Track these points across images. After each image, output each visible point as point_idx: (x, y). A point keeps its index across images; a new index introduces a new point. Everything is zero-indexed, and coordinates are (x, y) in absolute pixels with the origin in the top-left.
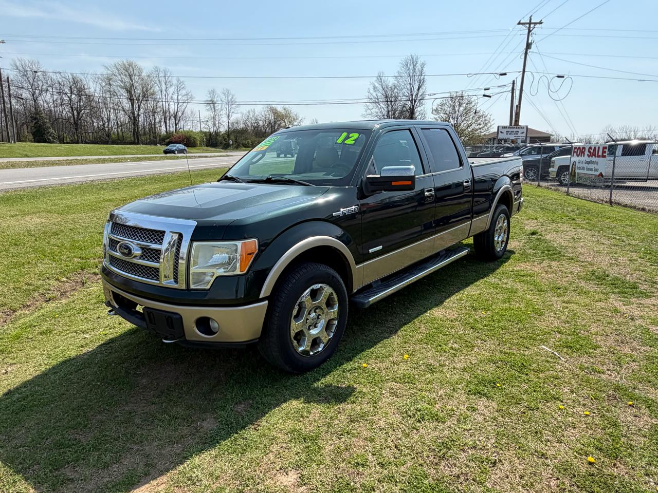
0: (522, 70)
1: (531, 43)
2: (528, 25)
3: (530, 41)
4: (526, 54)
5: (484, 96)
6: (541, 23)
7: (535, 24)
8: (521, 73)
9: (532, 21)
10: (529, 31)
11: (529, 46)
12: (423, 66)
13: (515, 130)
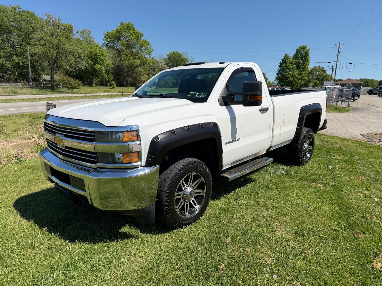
0: (336, 61)
1: (340, 52)
2: (338, 46)
3: (339, 51)
4: (338, 55)
6: (343, 45)
9: (340, 44)
10: (339, 48)
11: (339, 52)
12: (308, 50)
13: (330, 82)
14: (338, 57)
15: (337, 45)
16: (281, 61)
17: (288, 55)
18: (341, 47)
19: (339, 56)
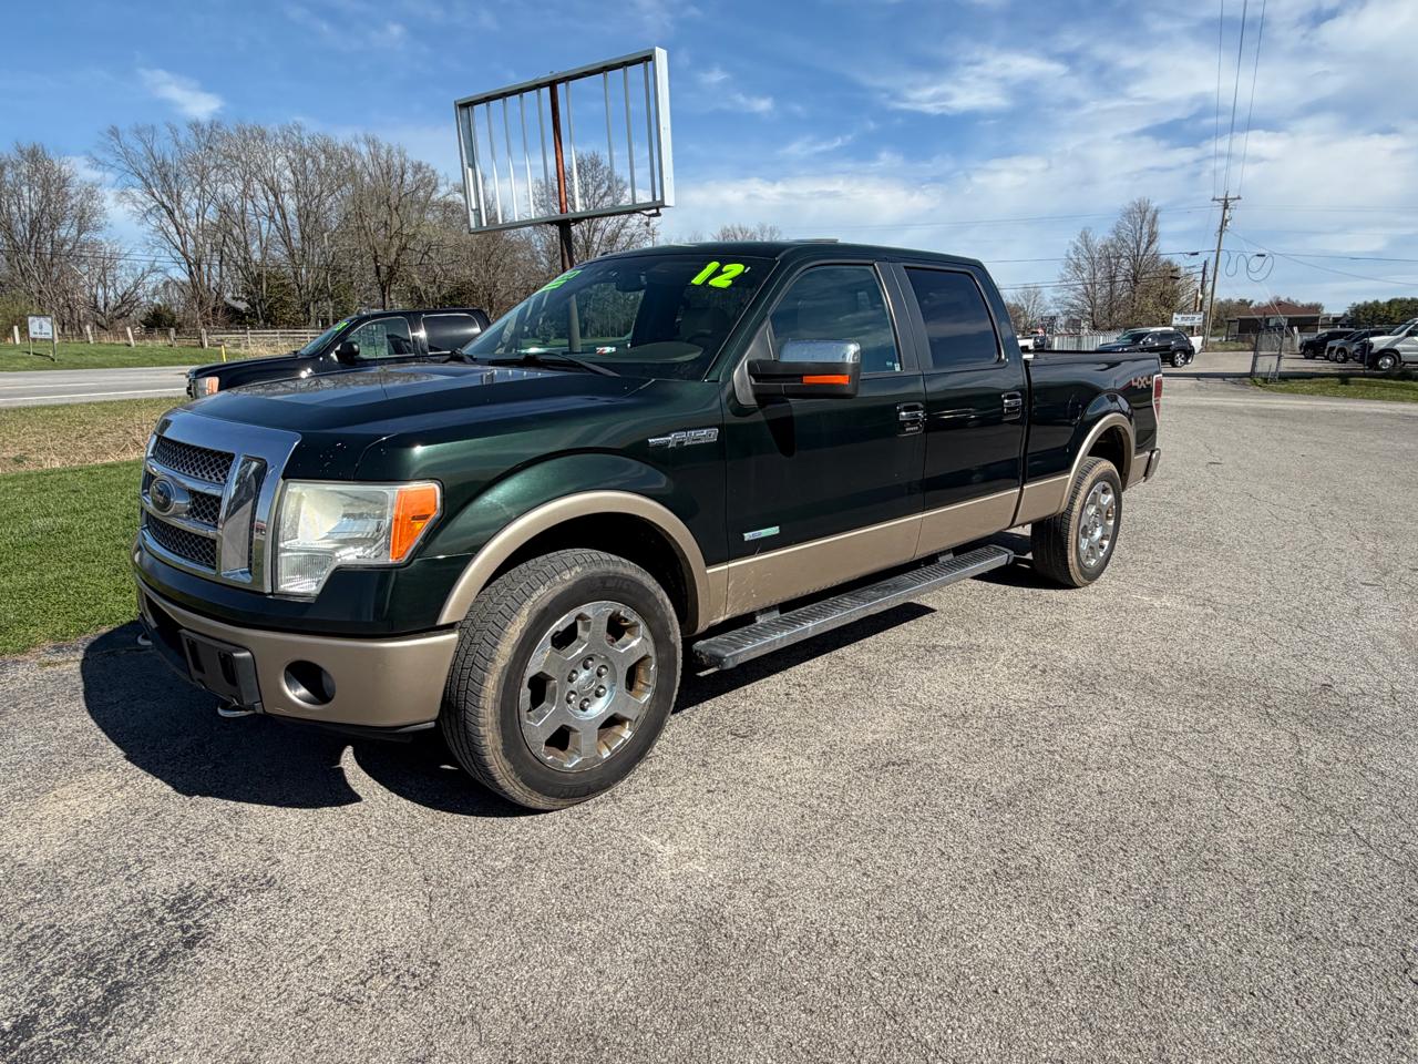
0: (1216, 248)
1: (1227, 221)
2: (1223, 202)
3: (1226, 217)
4: (1221, 231)
6: (1239, 198)
7: (1233, 199)
8: (1215, 253)
9: (1229, 197)
10: (1226, 207)
11: (1224, 222)
12: (1157, 212)
13: (1191, 316)
14: (1221, 235)
15: (1217, 200)
16: (1072, 249)
17: (1090, 229)
18: (1231, 204)
19: (1224, 234)
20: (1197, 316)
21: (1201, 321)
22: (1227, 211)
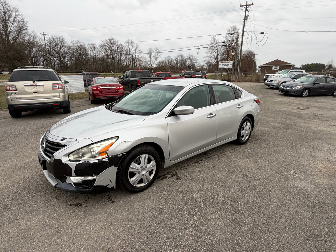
0: (242, 31)
1: (248, 16)
2: (245, 7)
4: (244, 22)
5: (223, 46)
6: (252, 4)
7: (250, 5)
10: (246, 9)
11: (246, 18)
13: (227, 63)
14: (244, 24)
15: (243, 6)
19: (246, 24)
20: (230, 64)
21: (232, 66)
22: (247, 12)
